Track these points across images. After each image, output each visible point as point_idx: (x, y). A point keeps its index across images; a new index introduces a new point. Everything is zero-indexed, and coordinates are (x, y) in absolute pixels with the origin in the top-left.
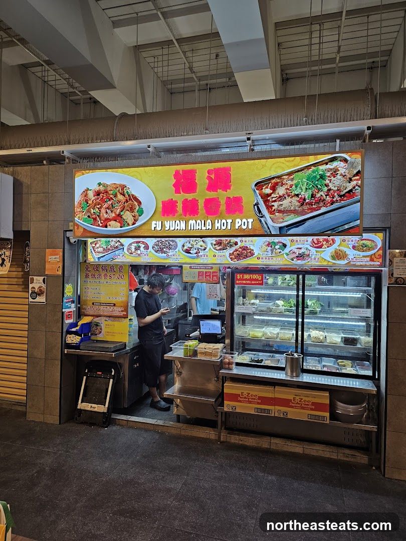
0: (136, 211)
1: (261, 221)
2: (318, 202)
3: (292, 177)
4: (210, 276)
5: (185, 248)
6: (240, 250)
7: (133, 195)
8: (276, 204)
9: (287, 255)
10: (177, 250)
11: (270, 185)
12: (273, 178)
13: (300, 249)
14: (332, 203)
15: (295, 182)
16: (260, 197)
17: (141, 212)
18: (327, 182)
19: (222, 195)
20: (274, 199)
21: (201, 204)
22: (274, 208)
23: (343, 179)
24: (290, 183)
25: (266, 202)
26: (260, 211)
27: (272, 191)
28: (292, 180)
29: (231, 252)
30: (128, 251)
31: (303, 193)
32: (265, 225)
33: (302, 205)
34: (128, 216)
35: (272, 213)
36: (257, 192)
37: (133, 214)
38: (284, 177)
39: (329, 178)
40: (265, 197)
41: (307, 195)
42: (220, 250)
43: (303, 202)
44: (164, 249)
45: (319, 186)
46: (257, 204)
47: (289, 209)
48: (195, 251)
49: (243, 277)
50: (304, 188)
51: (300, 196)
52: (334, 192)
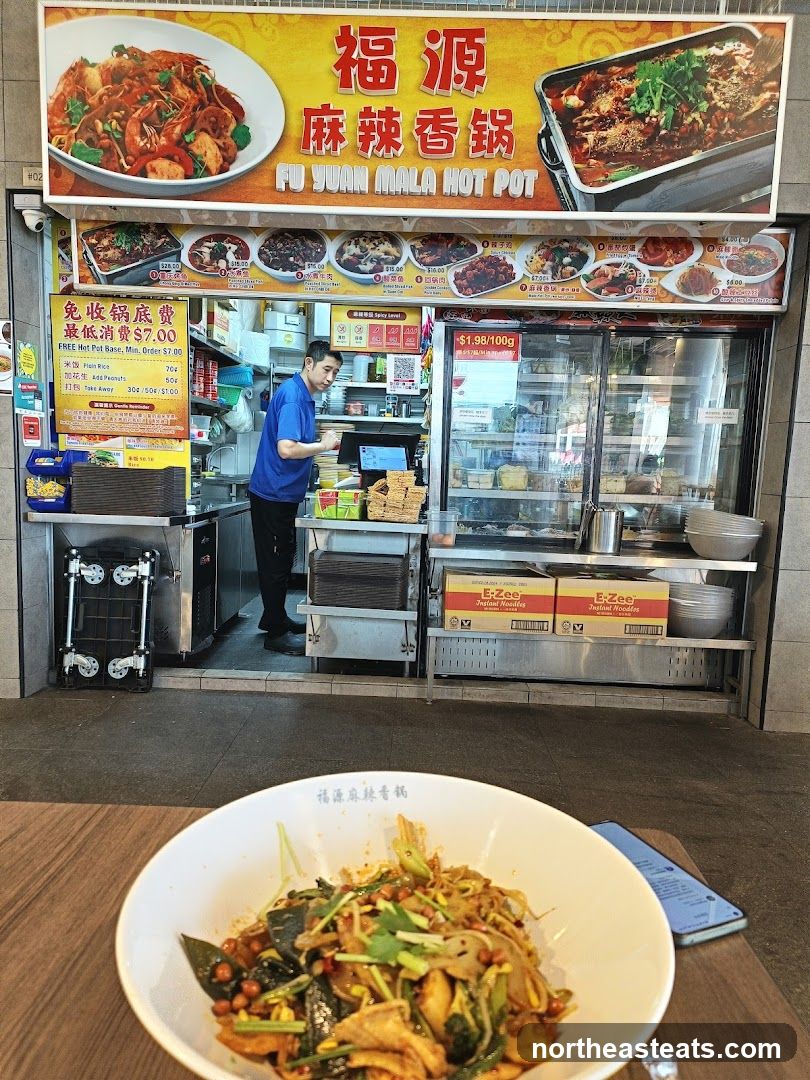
0: (229, 134)
1: (553, 177)
2: (684, 139)
3: (631, 70)
4: (398, 335)
5: (346, 256)
6: (481, 265)
7: (219, 88)
8: (591, 136)
9: (588, 279)
10: (324, 262)
11: (579, 86)
12: (588, 69)
13: (618, 265)
14: (718, 140)
15: (637, 83)
16: (553, 116)
17: (243, 139)
18: (710, 88)
19: (461, 105)
20: (587, 123)
21: (407, 122)
22: (586, 146)
23: (742, 85)
24: (626, 83)
25: (568, 129)
26: (552, 152)
27: (582, 103)
28: (631, 77)
29: (460, 270)
30: (192, 263)
31: (654, 112)
32: (564, 190)
33: (650, 141)
34: (207, 147)
35: (578, 158)
36: (548, 101)
37: (220, 142)
38: (614, 68)
39: (714, 80)
40: (567, 117)
41: (662, 117)
42: (433, 264)
43: (652, 133)
44: (292, 259)
45: (691, 98)
46: (547, 133)
47: (620, 151)
48: (369, 266)
49: (472, 340)
50: (657, 100)
51: (647, 120)
52: (724, 112)
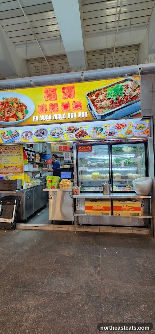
0: (24, 112)
1: (91, 113)
2: (119, 102)
3: (106, 90)
4: (65, 148)
5: (52, 133)
6: (80, 132)
7: (22, 103)
8: (99, 104)
9: (104, 133)
10: (48, 134)
11: (95, 94)
12: (97, 91)
13: (110, 130)
14: (127, 102)
15: (108, 92)
16: (90, 101)
17: (27, 112)
18: (124, 91)
19: (70, 101)
20: (97, 102)
21: (60, 106)
22: (98, 106)
23: (131, 90)
24: (105, 93)
25: (93, 103)
26: (91, 108)
27: (96, 98)
28: (106, 91)
29: (76, 134)
30: (22, 137)
31: (112, 98)
32: (94, 115)
33: (112, 104)
34: (20, 115)
35: (97, 108)
36: (89, 98)
37: (23, 113)
38: (102, 90)
39: (125, 90)
40: (93, 101)
41: (114, 98)
42: (70, 133)
43: (112, 102)
44: (41, 135)
45: (120, 94)
46: (89, 105)
47: (105, 106)
48: (57, 134)
49: (82, 148)
50: (112, 95)
51: (111, 99)
52: (128, 96)
